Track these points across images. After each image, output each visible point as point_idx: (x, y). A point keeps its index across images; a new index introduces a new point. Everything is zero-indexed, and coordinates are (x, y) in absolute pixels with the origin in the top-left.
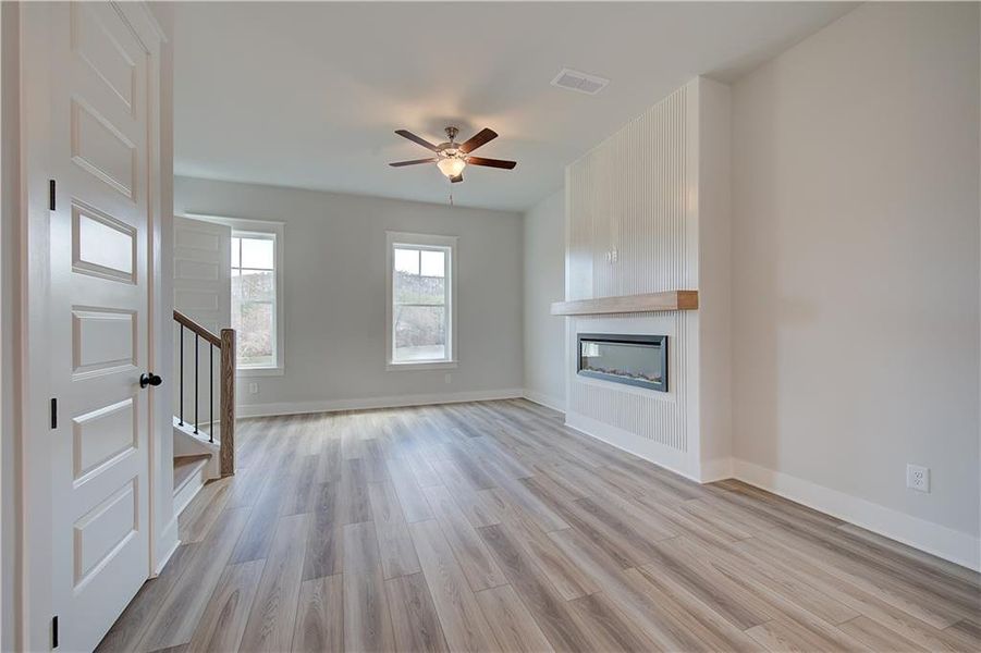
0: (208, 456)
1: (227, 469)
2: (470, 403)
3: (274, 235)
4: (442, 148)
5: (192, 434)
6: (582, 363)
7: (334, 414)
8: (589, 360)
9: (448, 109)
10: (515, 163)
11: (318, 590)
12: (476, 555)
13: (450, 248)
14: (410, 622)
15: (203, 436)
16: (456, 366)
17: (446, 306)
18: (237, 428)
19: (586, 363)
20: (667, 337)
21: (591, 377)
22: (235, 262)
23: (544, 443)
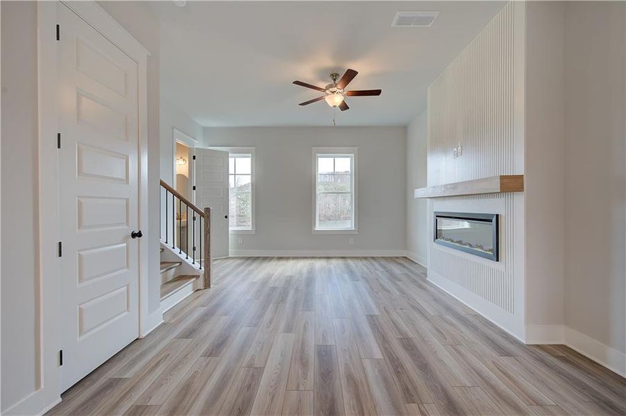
0: (197, 277)
1: (207, 284)
2: (365, 258)
3: (250, 155)
4: (327, 88)
5: (191, 264)
6: (437, 234)
7: (280, 258)
8: (443, 232)
9: (327, 62)
10: (380, 91)
11: (205, 364)
12: (304, 364)
13: (353, 155)
14: (237, 399)
15: (197, 266)
16: (356, 233)
17: (351, 193)
18: (213, 263)
19: (441, 234)
20: (497, 216)
21: (442, 244)
22: (231, 171)
23: (402, 292)
